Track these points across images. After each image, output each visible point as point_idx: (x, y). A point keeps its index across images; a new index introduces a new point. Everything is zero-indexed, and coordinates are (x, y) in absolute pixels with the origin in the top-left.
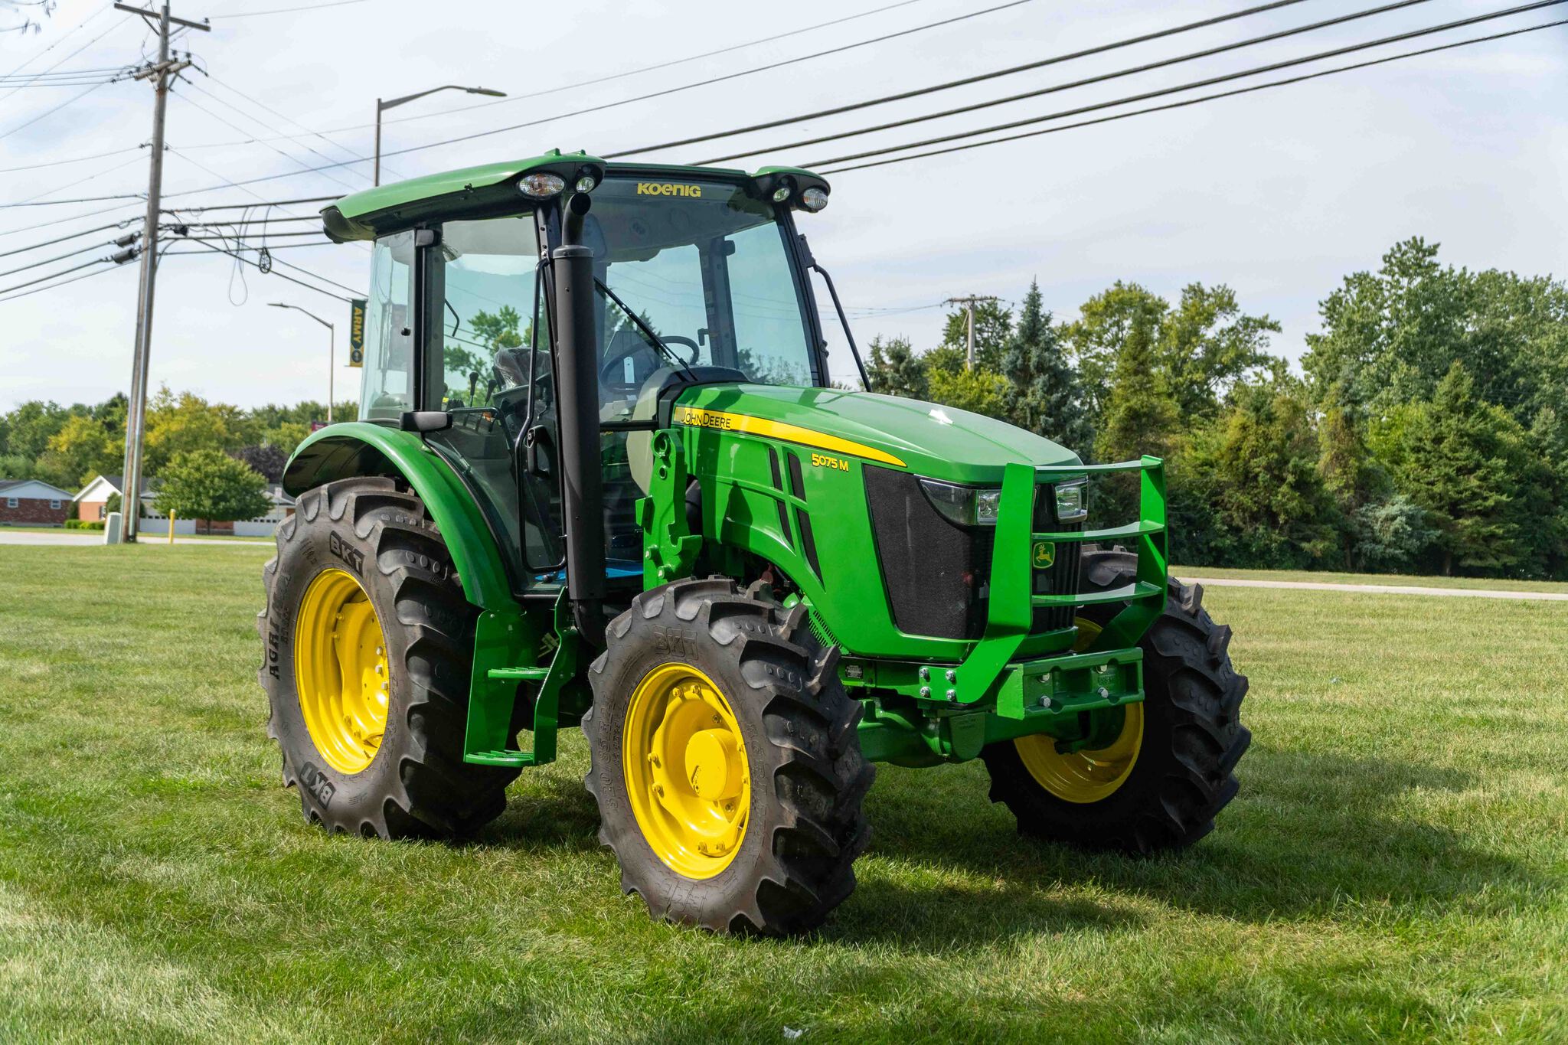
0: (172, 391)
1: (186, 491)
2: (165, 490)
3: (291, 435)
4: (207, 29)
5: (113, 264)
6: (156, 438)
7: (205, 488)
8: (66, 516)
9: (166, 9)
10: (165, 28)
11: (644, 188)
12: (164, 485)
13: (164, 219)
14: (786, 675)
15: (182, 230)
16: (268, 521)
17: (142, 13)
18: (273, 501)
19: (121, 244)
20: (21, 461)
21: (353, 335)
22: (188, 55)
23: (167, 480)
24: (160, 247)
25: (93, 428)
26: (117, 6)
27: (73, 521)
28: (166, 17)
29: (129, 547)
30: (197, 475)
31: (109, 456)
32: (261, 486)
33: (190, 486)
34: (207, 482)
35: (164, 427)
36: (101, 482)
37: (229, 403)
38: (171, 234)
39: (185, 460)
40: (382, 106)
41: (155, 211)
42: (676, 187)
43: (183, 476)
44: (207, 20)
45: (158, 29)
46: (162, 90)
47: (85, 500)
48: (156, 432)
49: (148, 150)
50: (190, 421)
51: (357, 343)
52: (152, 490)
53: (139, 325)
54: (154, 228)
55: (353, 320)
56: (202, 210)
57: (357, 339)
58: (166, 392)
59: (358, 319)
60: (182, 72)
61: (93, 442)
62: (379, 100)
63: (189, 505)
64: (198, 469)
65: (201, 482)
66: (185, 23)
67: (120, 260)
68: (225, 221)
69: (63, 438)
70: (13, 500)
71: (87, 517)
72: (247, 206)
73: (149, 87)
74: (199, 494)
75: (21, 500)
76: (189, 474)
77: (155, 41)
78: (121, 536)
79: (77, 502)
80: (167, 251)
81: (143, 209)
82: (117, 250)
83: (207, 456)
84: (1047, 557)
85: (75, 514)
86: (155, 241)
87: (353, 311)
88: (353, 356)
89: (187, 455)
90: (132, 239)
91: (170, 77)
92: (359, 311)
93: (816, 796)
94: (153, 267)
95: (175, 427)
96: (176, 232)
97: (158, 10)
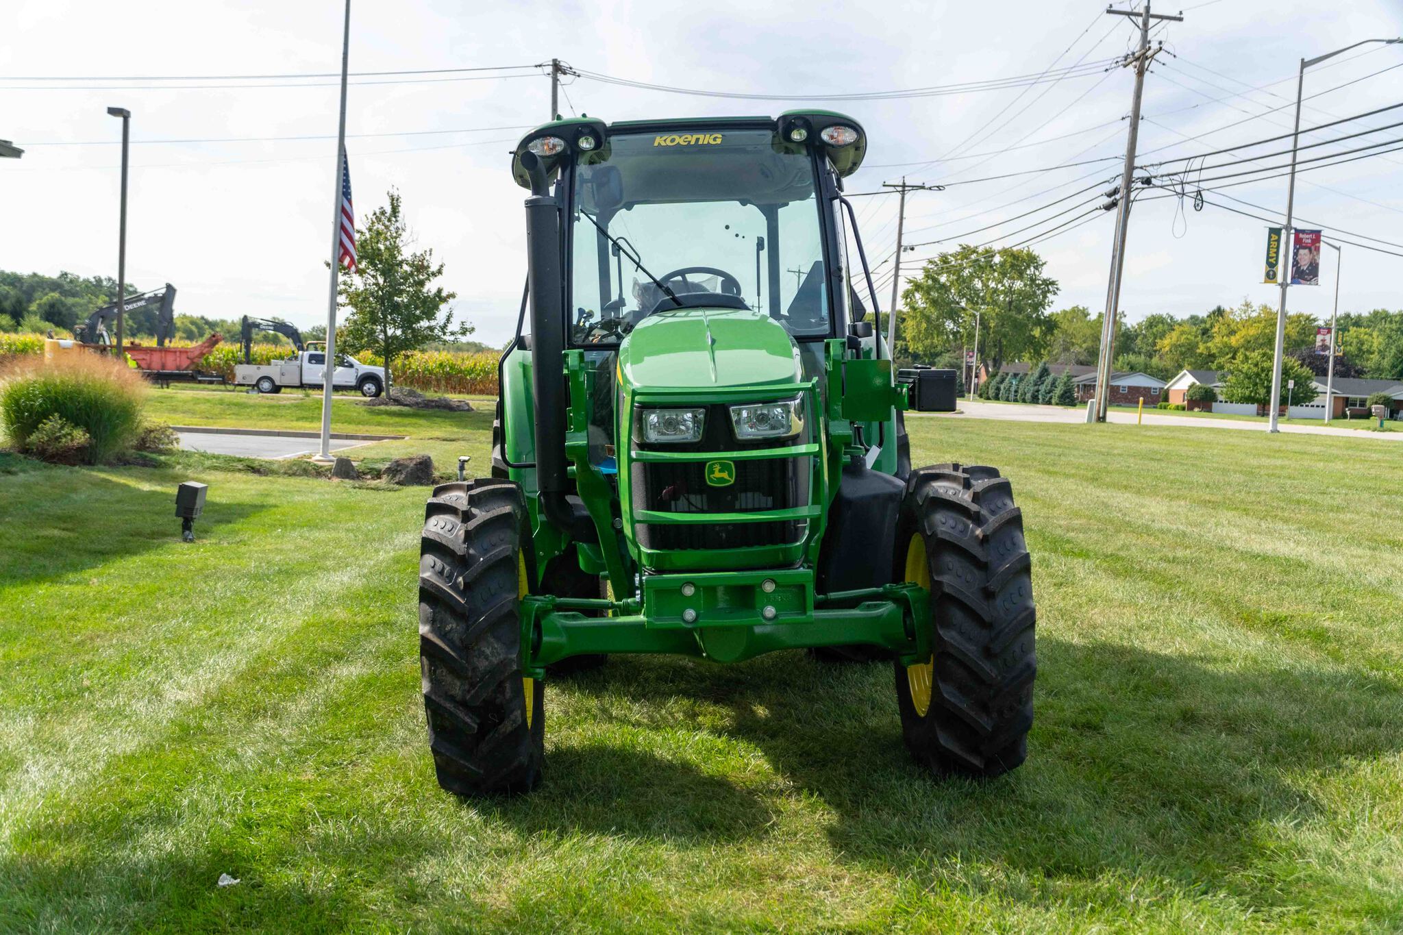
0: (1253, 304)
1: (1246, 381)
2: (1229, 381)
3: (1357, 337)
4: (1180, 19)
5: (1104, 211)
6: (1237, 341)
7: (1261, 380)
8: (1158, 400)
9: (1148, 8)
10: (1145, 24)
11: (661, 140)
12: (1229, 377)
13: (1137, 174)
14: (443, 568)
15: (1147, 181)
16: (1312, 406)
17: (1128, 14)
18: (1318, 390)
19: (1109, 195)
20: (1142, 359)
21: (1268, 257)
22: (1160, 43)
23: (1232, 373)
24: (1132, 196)
25: (1190, 334)
26: (1109, 12)
27: (1164, 404)
28: (1148, 14)
29: (1102, 426)
30: (1255, 370)
31: (1201, 354)
32: (1309, 378)
33: (1249, 378)
34: (1263, 375)
35: (1243, 332)
36: (1185, 374)
37: (1306, 312)
38: (1139, 185)
39: (1247, 358)
40: (1304, 64)
41: (1131, 167)
42: (695, 136)
43: (1244, 371)
44: (1181, 13)
45: (1141, 26)
46: (1141, 73)
47: (1173, 388)
48: (1238, 336)
49: (1128, 121)
50: (1265, 327)
51: (1271, 264)
52: (1220, 381)
53: (1114, 257)
54: (1129, 181)
55: (1269, 244)
56: (1161, 164)
57: (1272, 260)
58: (1247, 305)
59: (1274, 244)
60: (1155, 57)
61: (1189, 344)
62: (1303, 60)
63: (1247, 393)
64: (1256, 365)
65: (1258, 375)
66: (1162, 17)
67: (1108, 208)
68: (1175, 172)
69: (1167, 341)
70: (1124, 387)
71: (1176, 400)
72: (1190, 159)
73: (1131, 71)
74: (1256, 384)
75: (1129, 387)
76: (1249, 368)
77: (1138, 34)
78: (1094, 417)
79: (1168, 389)
80: (1137, 198)
81: (1121, 168)
82: (1107, 201)
83: (1264, 355)
84: (725, 475)
85: (1166, 399)
86: (1129, 190)
87: (1270, 237)
88: (1268, 275)
89: (1248, 353)
90: (1116, 191)
91: (1147, 63)
92: (1275, 237)
93: (449, 678)
94: (1127, 212)
95: (1253, 332)
96: (1143, 183)
97: (1142, 10)
